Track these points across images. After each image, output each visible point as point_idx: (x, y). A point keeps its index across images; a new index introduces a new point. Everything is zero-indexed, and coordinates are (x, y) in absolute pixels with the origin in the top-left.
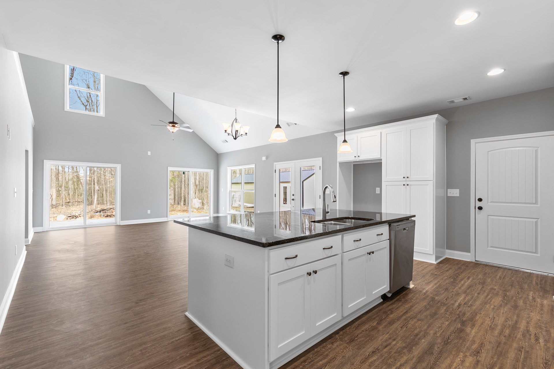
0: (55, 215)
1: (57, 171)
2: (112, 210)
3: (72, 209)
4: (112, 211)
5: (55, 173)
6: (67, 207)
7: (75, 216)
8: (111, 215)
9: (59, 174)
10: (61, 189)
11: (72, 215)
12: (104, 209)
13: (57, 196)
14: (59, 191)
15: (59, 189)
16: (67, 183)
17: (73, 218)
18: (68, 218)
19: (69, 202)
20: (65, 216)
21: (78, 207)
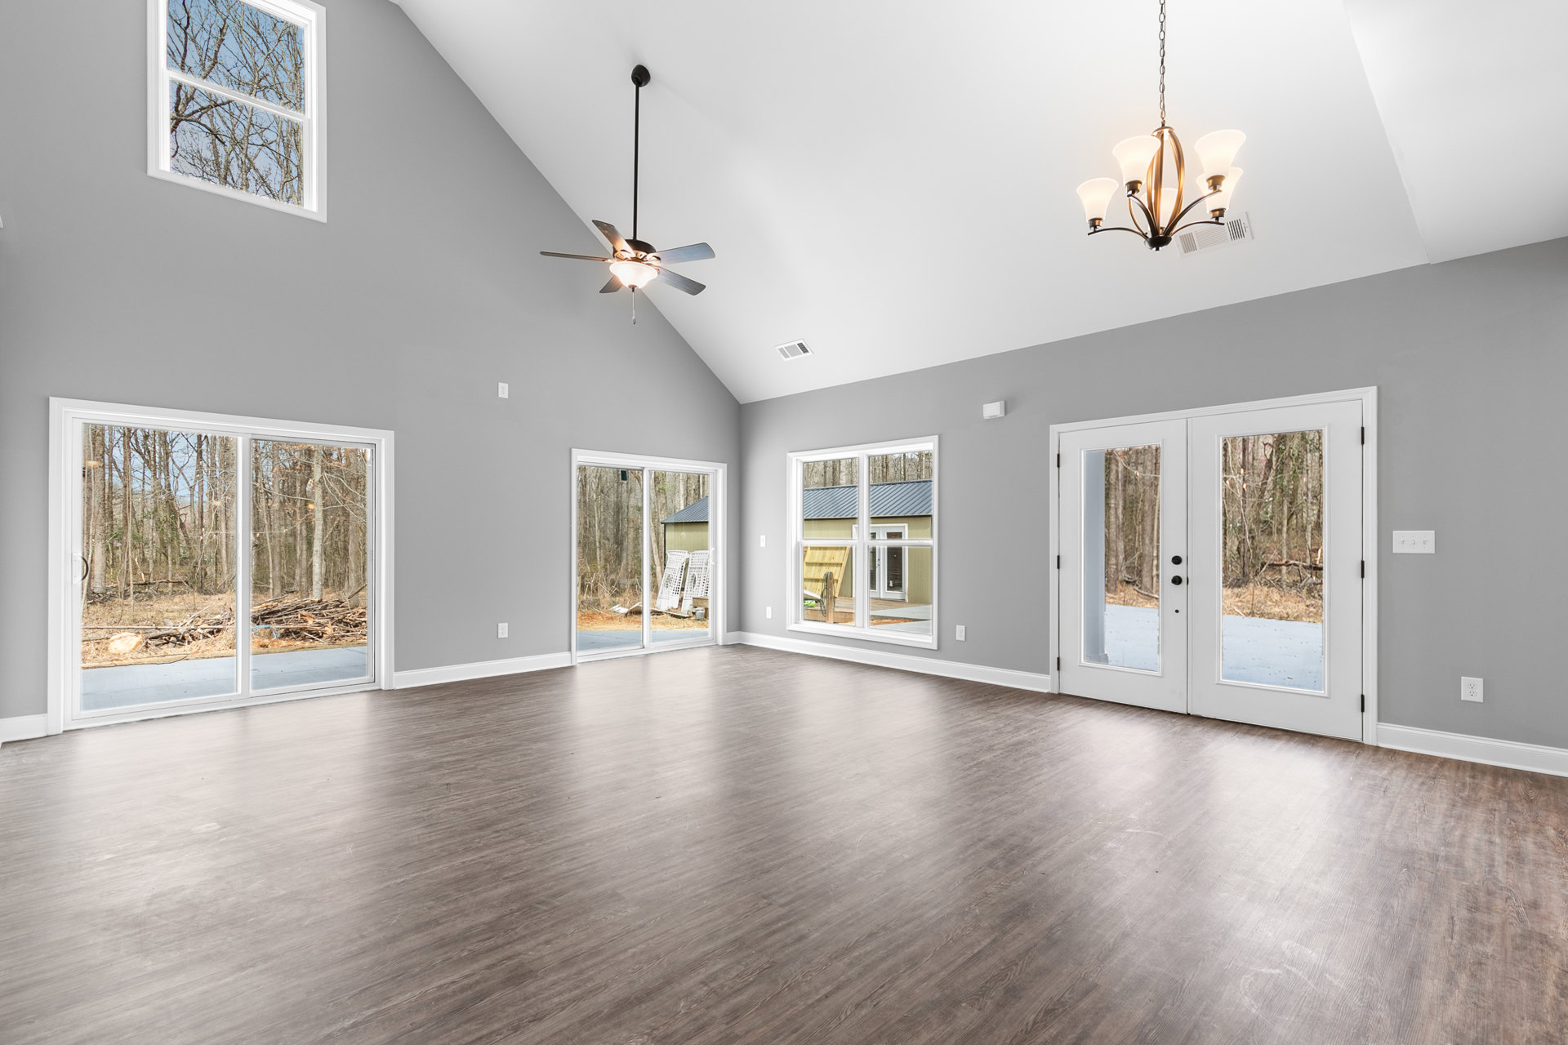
0: (102, 634)
1: (107, 490)
2: (304, 613)
3: (156, 606)
4: (302, 615)
5: (101, 493)
6: (140, 601)
7: (175, 636)
8: (301, 629)
9: (113, 498)
10: (119, 545)
11: (163, 632)
12: (275, 609)
13: (107, 565)
14: (112, 550)
15: (112, 544)
16: (139, 525)
17: (168, 643)
18: (149, 642)
19: (145, 584)
20: (139, 638)
21: (177, 599)
